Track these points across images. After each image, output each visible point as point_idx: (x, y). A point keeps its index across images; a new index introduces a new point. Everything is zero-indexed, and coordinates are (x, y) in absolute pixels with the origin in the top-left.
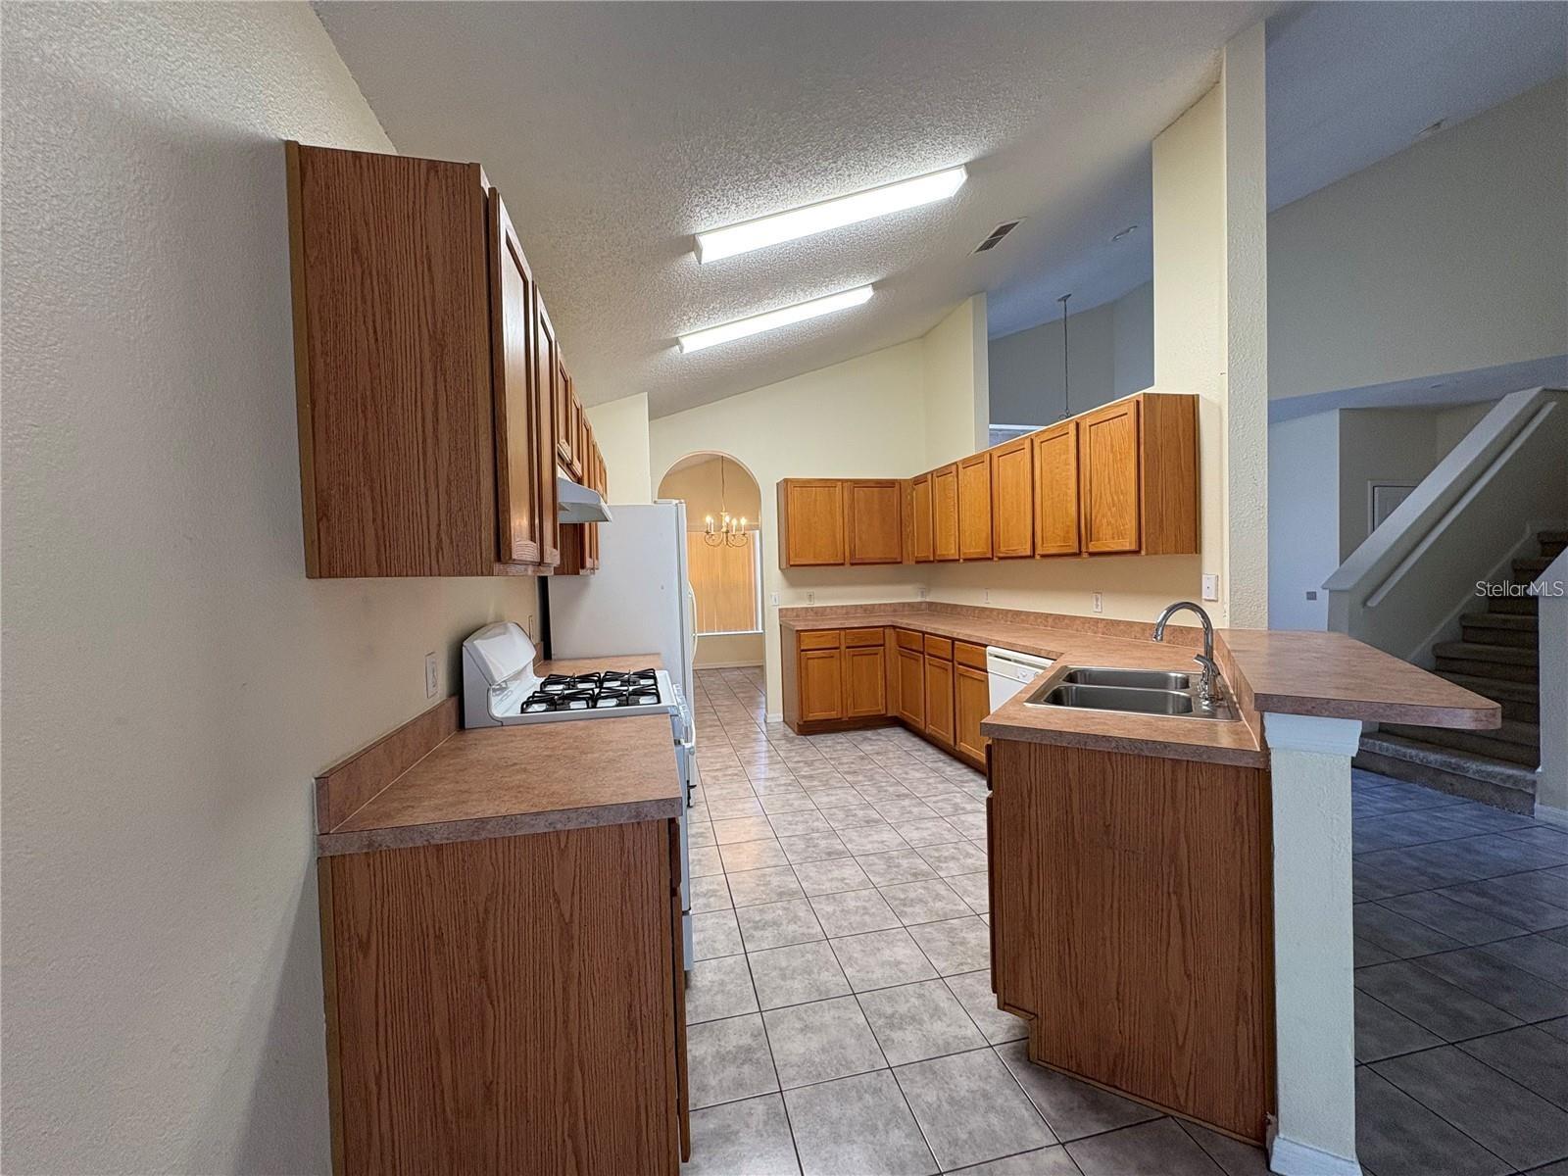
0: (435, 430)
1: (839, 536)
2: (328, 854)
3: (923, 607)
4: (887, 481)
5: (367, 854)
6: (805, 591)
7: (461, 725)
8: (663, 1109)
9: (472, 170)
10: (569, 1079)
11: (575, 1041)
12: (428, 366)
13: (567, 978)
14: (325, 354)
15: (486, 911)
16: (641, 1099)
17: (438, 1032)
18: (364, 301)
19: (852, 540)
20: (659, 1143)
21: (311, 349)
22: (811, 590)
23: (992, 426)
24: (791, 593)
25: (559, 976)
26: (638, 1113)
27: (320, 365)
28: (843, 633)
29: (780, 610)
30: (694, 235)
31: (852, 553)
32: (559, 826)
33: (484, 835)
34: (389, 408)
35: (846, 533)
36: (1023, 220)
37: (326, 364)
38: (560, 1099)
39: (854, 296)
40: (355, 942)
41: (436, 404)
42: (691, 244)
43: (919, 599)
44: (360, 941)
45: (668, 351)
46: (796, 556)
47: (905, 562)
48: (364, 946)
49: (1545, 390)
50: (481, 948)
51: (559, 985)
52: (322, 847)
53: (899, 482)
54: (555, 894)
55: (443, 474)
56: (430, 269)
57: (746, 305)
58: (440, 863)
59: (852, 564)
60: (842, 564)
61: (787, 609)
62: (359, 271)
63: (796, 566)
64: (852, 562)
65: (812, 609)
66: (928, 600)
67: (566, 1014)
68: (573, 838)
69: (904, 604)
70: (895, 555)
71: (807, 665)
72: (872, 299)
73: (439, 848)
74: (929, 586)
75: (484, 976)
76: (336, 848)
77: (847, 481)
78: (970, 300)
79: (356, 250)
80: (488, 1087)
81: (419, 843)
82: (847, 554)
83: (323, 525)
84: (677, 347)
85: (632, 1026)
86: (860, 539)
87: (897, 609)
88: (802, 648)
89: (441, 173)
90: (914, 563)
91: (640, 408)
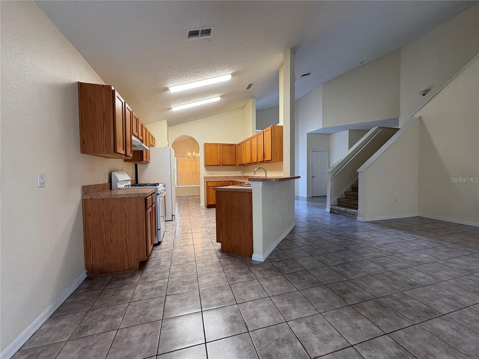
0: (103, 130)
1: (219, 158)
2: (84, 199)
3: (242, 177)
4: (232, 144)
5: (91, 199)
6: (211, 172)
7: (111, 189)
8: (143, 247)
9: (110, 86)
10: (126, 240)
11: (127, 234)
12: (102, 119)
13: (126, 223)
14: (84, 116)
15: (112, 211)
16: (139, 245)
17: (103, 230)
18: (91, 108)
19: (223, 159)
20: (142, 252)
21: (82, 116)
22: (213, 172)
23: (256, 130)
24: (207, 172)
25: (124, 223)
26: (139, 247)
27: (83, 118)
28: (218, 182)
29: (204, 177)
30: (168, 87)
31: (223, 163)
32: (125, 197)
33: (111, 197)
34: (95, 126)
35: (221, 157)
36: (254, 83)
37: (84, 118)
38: (124, 243)
39: (216, 99)
40: (88, 214)
41: (103, 125)
42: (167, 89)
43: (241, 175)
44: (89, 214)
45: (169, 110)
46: (208, 163)
47: (236, 165)
48: (90, 215)
49: (379, 127)
50: (111, 216)
51: (124, 224)
52: (83, 198)
53: (235, 145)
54: (124, 208)
55: (104, 137)
56: (103, 103)
57: (187, 100)
58: (103, 202)
59: (223, 165)
60: (220, 165)
61: (206, 177)
62: (90, 103)
63: (207, 166)
64: (222, 165)
65: (213, 177)
66: (244, 175)
67: (126, 229)
68: (127, 199)
69: (237, 176)
70: (234, 163)
71: (209, 190)
72: (220, 100)
73: (103, 199)
74: (244, 172)
75: (111, 221)
76: (85, 197)
77: (221, 144)
78: (251, 99)
79: (90, 100)
80: (112, 240)
81: (100, 198)
82: (221, 163)
83: (84, 144)
84: (171, 110)
85: (138, 232)
86: (225, 159)
87: (235, 177)
88: (208, 186)
89: (105, 87)
90: (238, 165)
91: (165, 124)
